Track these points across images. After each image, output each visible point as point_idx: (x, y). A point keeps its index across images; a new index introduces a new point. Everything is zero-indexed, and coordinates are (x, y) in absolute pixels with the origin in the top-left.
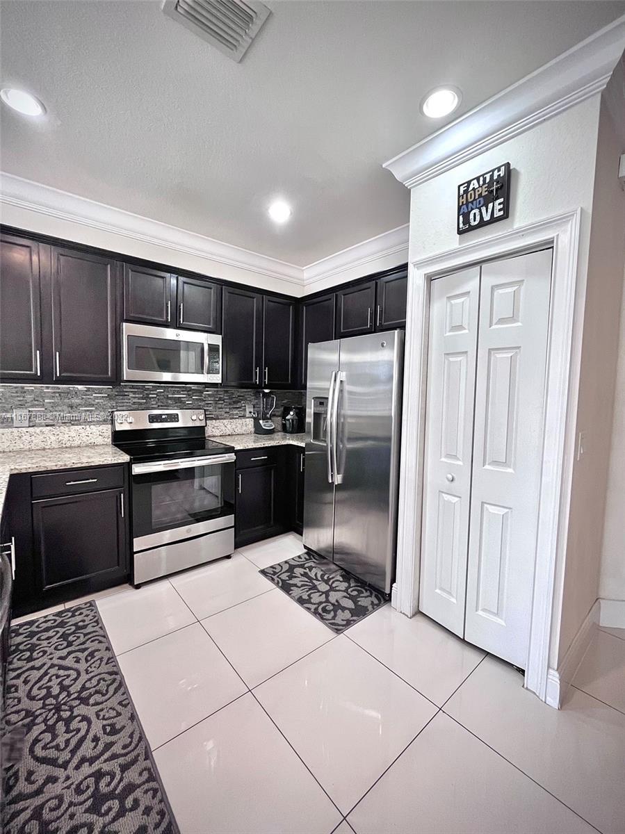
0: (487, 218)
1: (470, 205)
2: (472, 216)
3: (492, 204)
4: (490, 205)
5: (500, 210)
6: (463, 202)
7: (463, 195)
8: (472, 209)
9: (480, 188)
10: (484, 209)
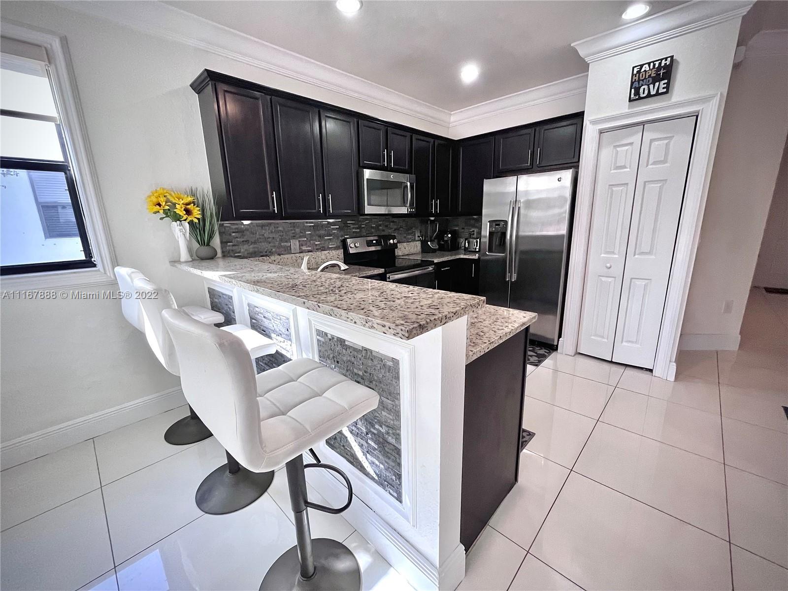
0: (653, 92)
1: (641, 82)
2: (641, 90)
3: (658, 83)
4: (657, 84)
5: (663, 88)
6: (635, 79)
7: (636, 75)
8: (642, 85)
9: (650, 71)
10: (651, 86)
